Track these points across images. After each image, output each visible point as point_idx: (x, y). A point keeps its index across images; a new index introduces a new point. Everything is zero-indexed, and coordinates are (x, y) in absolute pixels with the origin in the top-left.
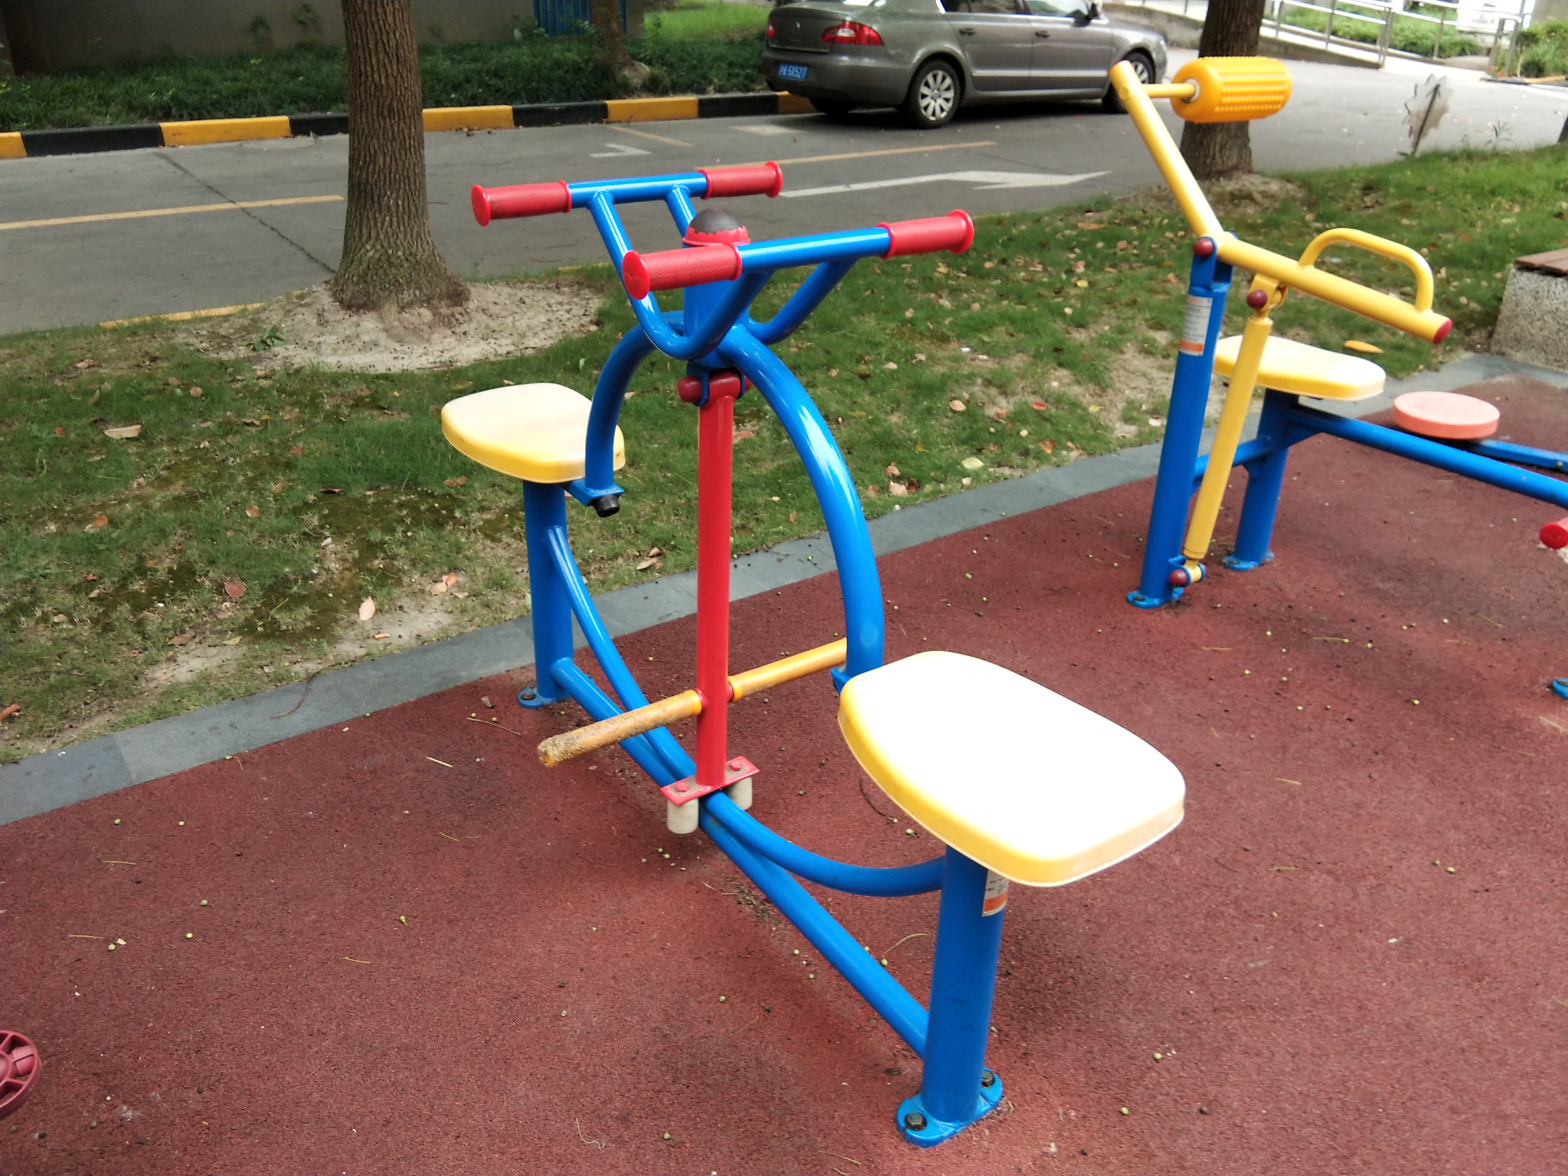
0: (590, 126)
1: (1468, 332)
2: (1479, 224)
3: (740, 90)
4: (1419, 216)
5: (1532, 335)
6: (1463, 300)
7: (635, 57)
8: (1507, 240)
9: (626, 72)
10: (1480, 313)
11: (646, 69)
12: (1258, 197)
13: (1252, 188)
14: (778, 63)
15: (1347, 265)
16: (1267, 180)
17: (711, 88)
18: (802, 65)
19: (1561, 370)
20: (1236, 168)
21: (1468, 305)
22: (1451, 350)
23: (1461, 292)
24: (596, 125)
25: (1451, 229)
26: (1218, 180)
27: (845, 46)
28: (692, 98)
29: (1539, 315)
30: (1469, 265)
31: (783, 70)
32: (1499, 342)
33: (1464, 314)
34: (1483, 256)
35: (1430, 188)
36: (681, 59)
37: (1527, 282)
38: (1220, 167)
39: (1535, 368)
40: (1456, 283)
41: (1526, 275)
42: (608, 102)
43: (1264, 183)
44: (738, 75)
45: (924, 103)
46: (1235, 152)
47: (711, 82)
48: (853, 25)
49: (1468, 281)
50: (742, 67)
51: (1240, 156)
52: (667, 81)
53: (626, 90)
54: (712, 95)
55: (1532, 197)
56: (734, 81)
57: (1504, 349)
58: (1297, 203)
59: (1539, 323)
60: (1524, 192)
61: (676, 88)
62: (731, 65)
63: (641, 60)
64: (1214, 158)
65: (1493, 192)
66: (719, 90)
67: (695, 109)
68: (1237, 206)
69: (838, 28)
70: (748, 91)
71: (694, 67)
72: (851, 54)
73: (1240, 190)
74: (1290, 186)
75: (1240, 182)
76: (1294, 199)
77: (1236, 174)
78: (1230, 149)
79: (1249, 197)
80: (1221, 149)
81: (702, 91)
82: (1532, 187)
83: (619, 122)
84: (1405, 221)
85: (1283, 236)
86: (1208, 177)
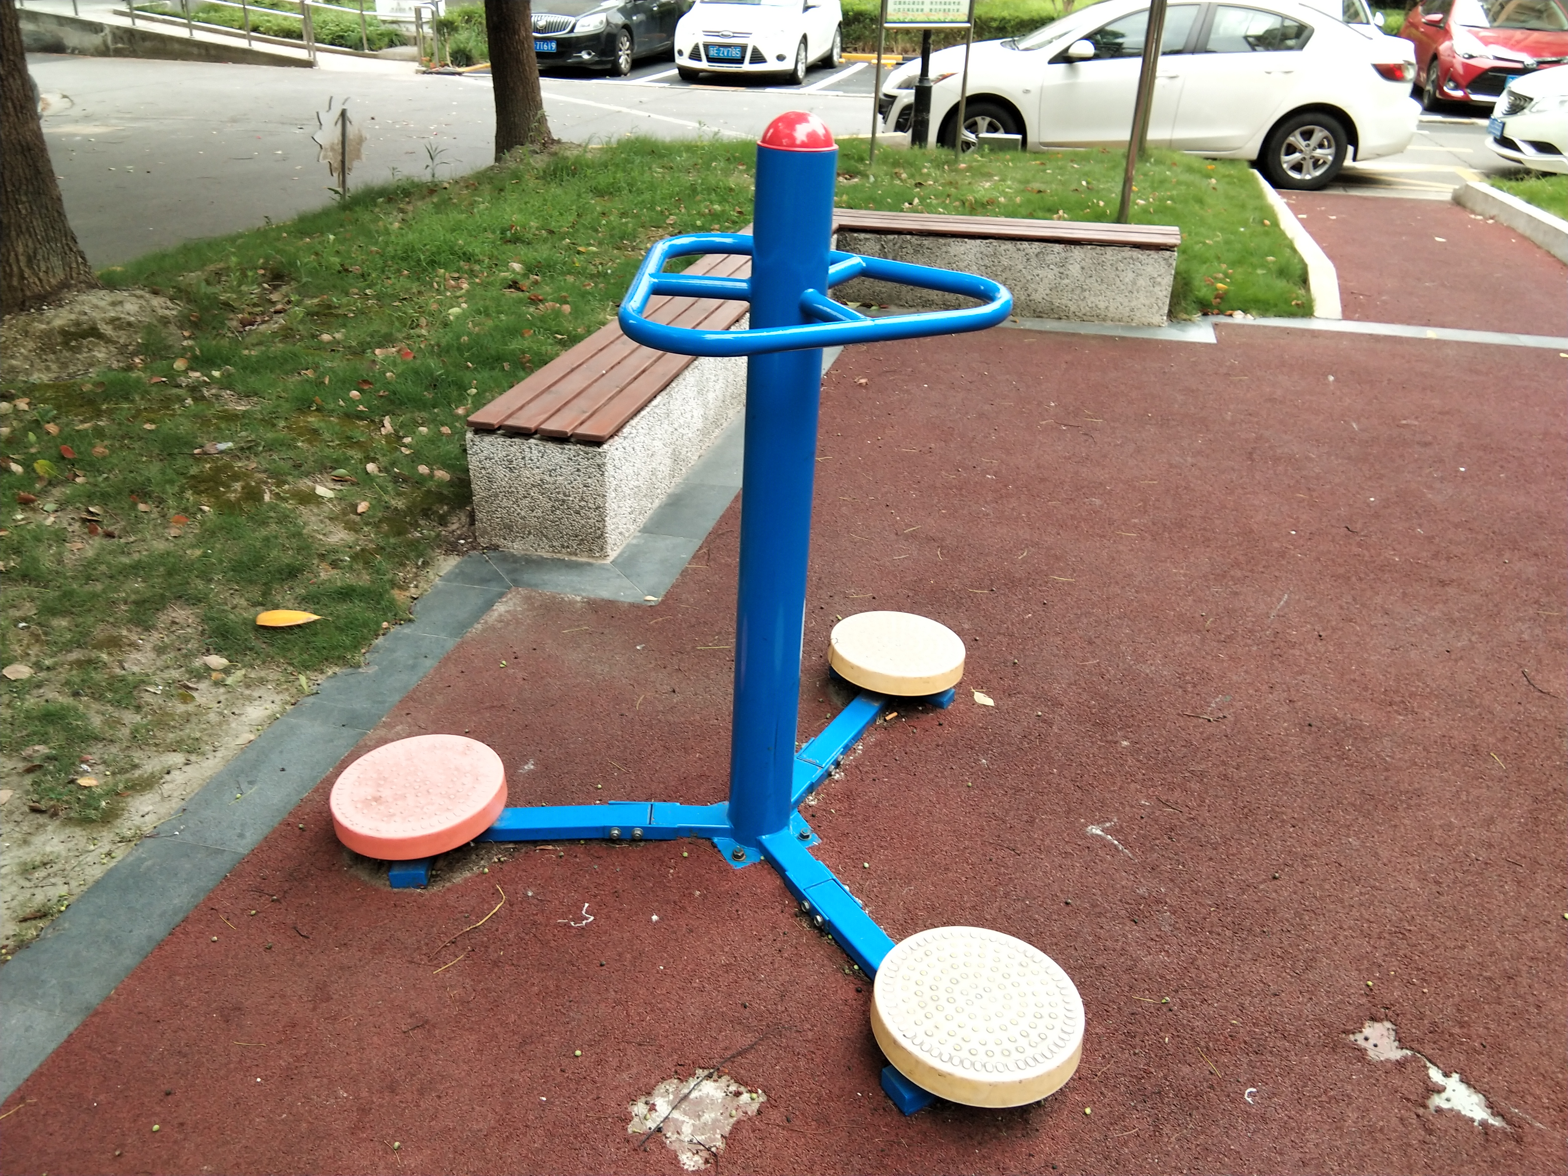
1: (443, 521)
2: (423, 321)
4: (343, 321)
5: (523, 518)
6: (423, 469)
8: (460, 349)
10: (451, 483)
12: (107, 330)
13: (96, 315)
15: (242, 449)
16: (119, 295)
19: (574, 558)
20: (65, 285)
21: (431, 476)
22: (425, 564)
23: (417, 457)
25: (386, 340)
26: (40, 310)
29: (522, 491)
30: (420, 404)
32: (484, 533)
33: (429, 491)
34: (434, 385)
35: (356, 269)
37: (493, 450)
38: (38, 289)
39: (539, 563)
40: (408, 440)
41: (488, 439)
43: (114, 304)
46: (56, 261)
49: (423, 430)
51: (67, 265)
55: (478, 262)
57: (495, 541)
58: (173, 328)
59: (525, 502)
60: (468, 257)
64: (22, 277)
65: (433, 263)
68: (76, 350)
73: (78, 324)
74: (157, 302)
75: (78, 308)
76: (165, 321)
77: (67, 295)
78: (47, 259)
79: (93, 332)
80: (30, 260)
82: (475, 248)
84: (326, 337)
85: (139, 411)
86: (22, 306)
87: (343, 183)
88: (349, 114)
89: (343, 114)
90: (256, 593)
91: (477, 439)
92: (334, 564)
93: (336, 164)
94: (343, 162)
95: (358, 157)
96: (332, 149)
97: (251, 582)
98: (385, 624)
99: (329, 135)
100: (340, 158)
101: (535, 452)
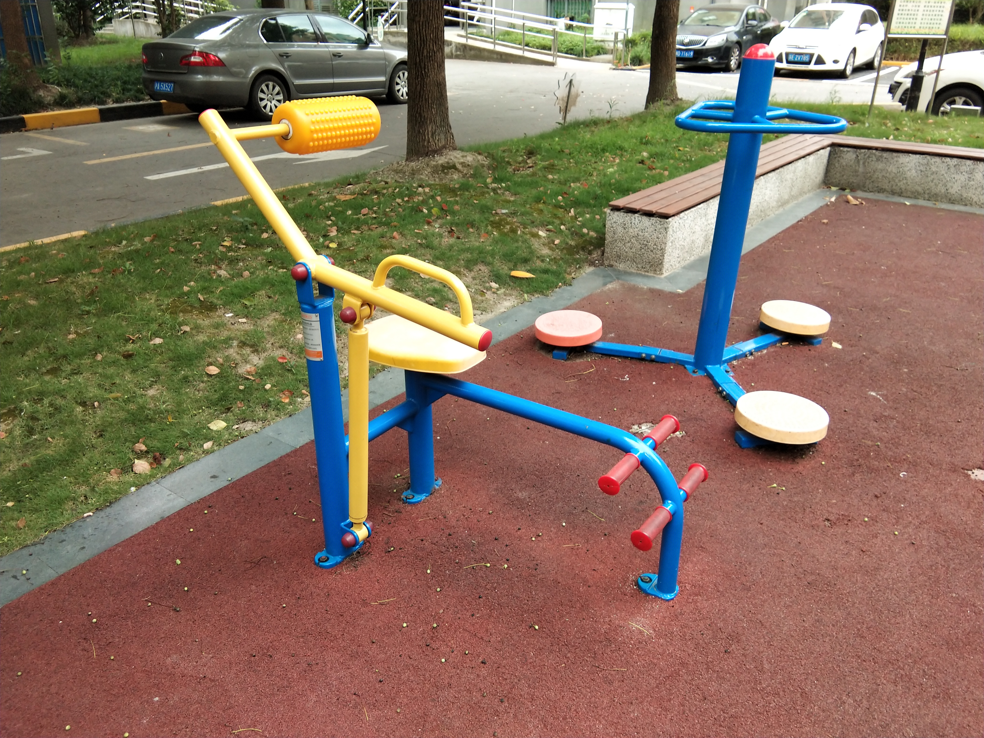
0: (12, 134)
1: (590, 253)
2: (595, 174)
3: (133, 100)
4: (559, 172)
5: (626, 252)
6: (585, 231)
7: (46, 81)
8: (610, 185)
9: (41, 93)
10: (596, 238)
11: (57, 89)
12: (459, 166)
13: (455, 160)
14: (153, 81)
15: (511, 213)
16: (465, 154)
17: (110, 100)
18: (170, 82)
19: (647, 274)
20: (444, 147)
21: (588, 234)
22: (580, 267)
23: (583, 226)
24: (17, 133)
25: (577, 180)
26: (434, 156)
27: (199, 68)
28: (94, 108)
29: (628, 239)
30: (588, 205)
31: (157, 86)
32: (608, 258)
33: (586, 240)
34: (596, 197)
35: (567, 151)
36: (85, 80)
37: (618, 218)
38: (434, 147)
39: (631, 274)
40: (580, 219)
41: (617, 213)
42: (25, 116)
43: (463, 157)
44: (130, 90)
45: (263, 104)
46: (442, 136)
47: (109, 96)
48: (201, 54)
49: (588, 216)
50: (134, 84)
51: (446, 138)
52: (73, 98)
53: (40, 106)
54: (111, 105)
55: (626, 151)
56: (128, 94)
57: (612, 263)
58: (485, 169)
59: (629, 244)
60: (621, 148)
61: (81, 102)
62: (125, 83)
63: (53, 83)
64: (429, 142)
65: (604, 150)
66: (117, 101)
67: (97, 116)
68: (446, 174)
69: (190, 56)
70: (139, 101)
71: (96, 86)
72: (204, 73)
73: (448, 163)
74: (480, 157)
75: (448, 157)
76: (483, 166)
77: (445, 151)
78: (439, 135)
79: (454, 167)
80: (432, 135)
81: (103, 103)
82: (626, 145)
83: (36, 129)
84: (550, 177)
85: (472, 196)
86: (427, 155)
87: (565, 118)
88: (573, 82)
89: (571, 82)
90: (511, 265)
91: (612, 213)
92: (543, 261)
93: (563, 108)
94: (567, 107)
95: (574, 104)
96: (563, 100)
97: (510, 261)
98: (560, 284)
99: (562, 92)
100: (565, 104)
101: (637, 220)
